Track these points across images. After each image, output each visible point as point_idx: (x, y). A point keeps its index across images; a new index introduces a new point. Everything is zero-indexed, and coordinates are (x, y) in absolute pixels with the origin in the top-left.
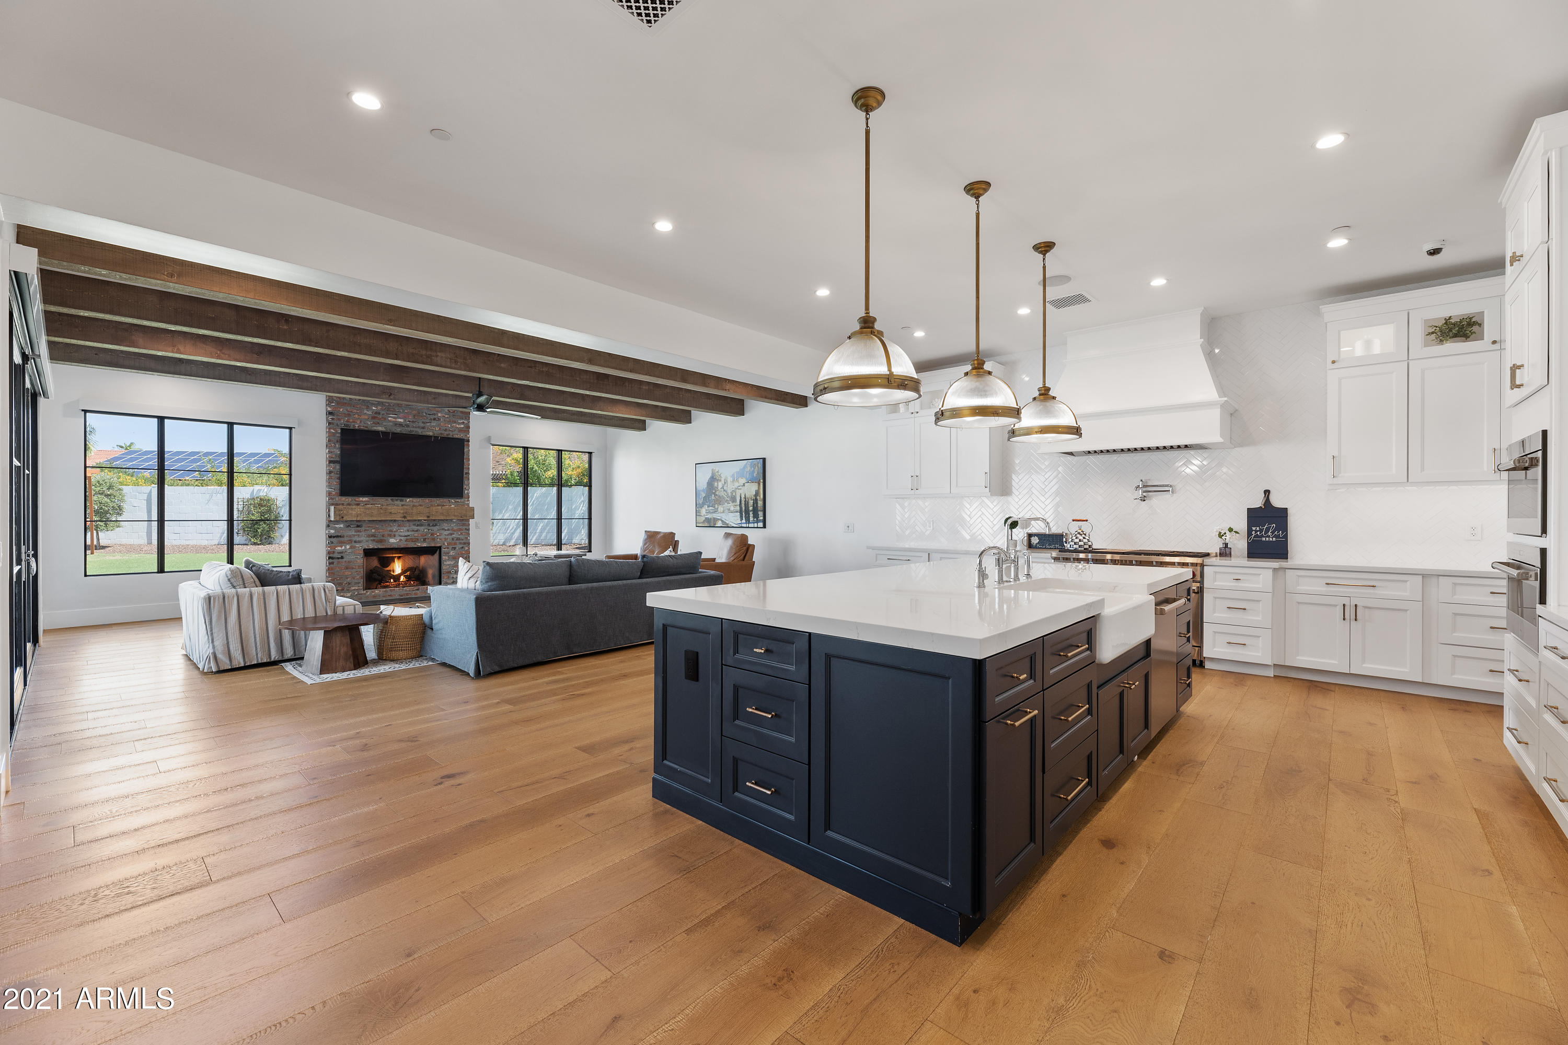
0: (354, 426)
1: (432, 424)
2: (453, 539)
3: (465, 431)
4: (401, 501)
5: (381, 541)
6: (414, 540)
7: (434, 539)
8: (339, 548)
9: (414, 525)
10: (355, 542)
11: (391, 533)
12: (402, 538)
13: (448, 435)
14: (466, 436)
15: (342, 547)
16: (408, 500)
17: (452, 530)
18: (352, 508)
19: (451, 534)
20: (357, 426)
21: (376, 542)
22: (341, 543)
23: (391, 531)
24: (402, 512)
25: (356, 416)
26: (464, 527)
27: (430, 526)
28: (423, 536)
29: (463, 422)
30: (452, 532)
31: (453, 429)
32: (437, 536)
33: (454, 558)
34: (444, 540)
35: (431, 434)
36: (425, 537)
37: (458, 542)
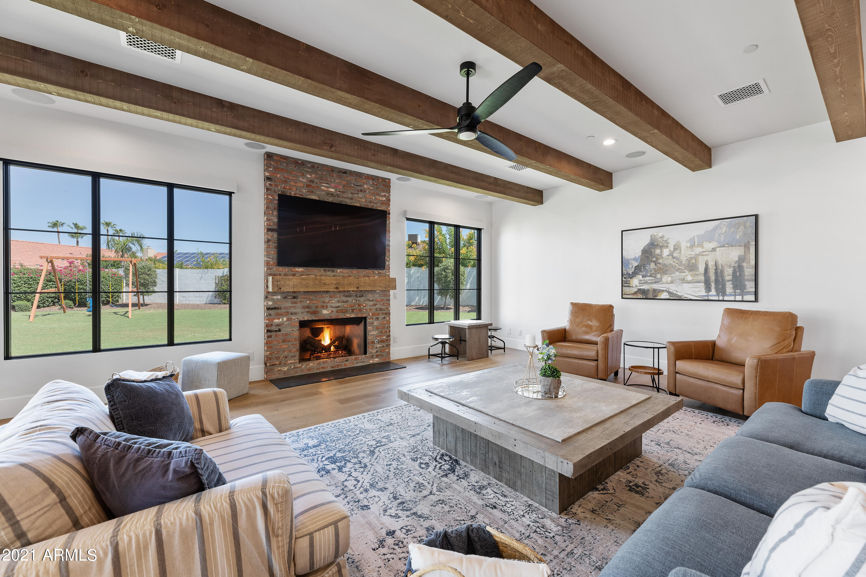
0: (290, 193)
1: (359, 195)
2: (376, 310)
3: (386, 204)
4: (333, 271)
5: (315, 313)
6: (344, 311)
7: (360, 310)
8: (277, 321)
9: (344, 296)
10: (292, 314)
11: (323, 304)
12: (334, 309)
13: (372, 206)
15: (279, 319)
16: (339, 271)
17: (376, 301)
18: (289, 279)
19: (375, 305)
20: (293, 193)
21: (311, 314)
22: (279, 316)
23: (324, 302)
24: (334, 282)
25: (292, 183)
26: (386, 298)
27: (357, 297)
28: (351, 306)
29: (385, 195)
30: (375, 303)
31: (377, 201)
32: (364, 306)
33: (377, 328)
34: (368, 311)
35: (358, 205)
36: (353, 308)
37: (380, 312)
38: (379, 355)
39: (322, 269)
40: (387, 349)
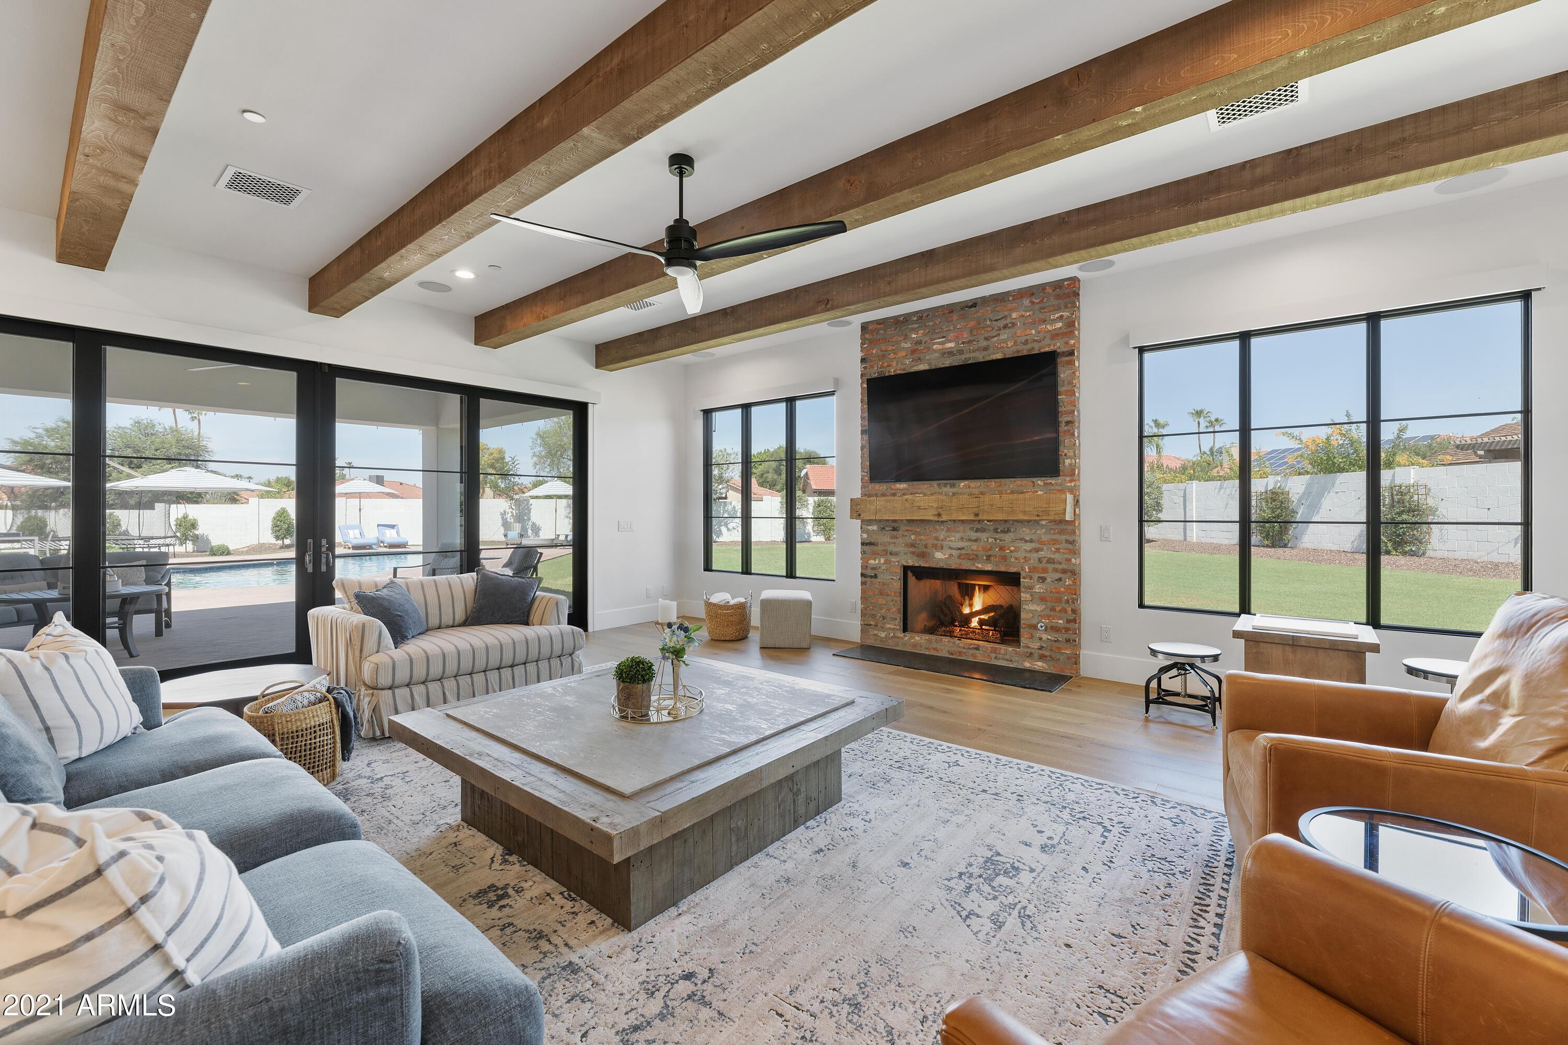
0: (889, 372)
1: (1002, 337)
2: (1040, 560)
3: (1064, 334)
4: (953, 486)
5: (922, 555)
6: (971, 557)
7: (1004, 558)
8: (872, 562)
9: (972, 529)
10: (891, 554)
11: (935, 542)
12: (954, 552)
13: (1030, 350)
14: (1067, 343)
15: (875, 560)
16: (963, 484)
17: (1038, 541)
19: (1037, 550)
20: (893, 370)
21: (917, 556)
22: (875, 555)
23: (937, 539)
24: (935, 505)
25: (892, 356)
26: (1063, 537)
27: (997, 532)
28: (984, 549)
29: (1062, 316)
30: (1038, 546)
31: (1041, 335)
32: (1011, 551)
33: (1043, 599)
34: (1022, 561)
35: (999, 356)
36: (990, 553)
37: (1050, 566)
38: (1046, 657)
39: (935, 483)
40: (1066, 649)
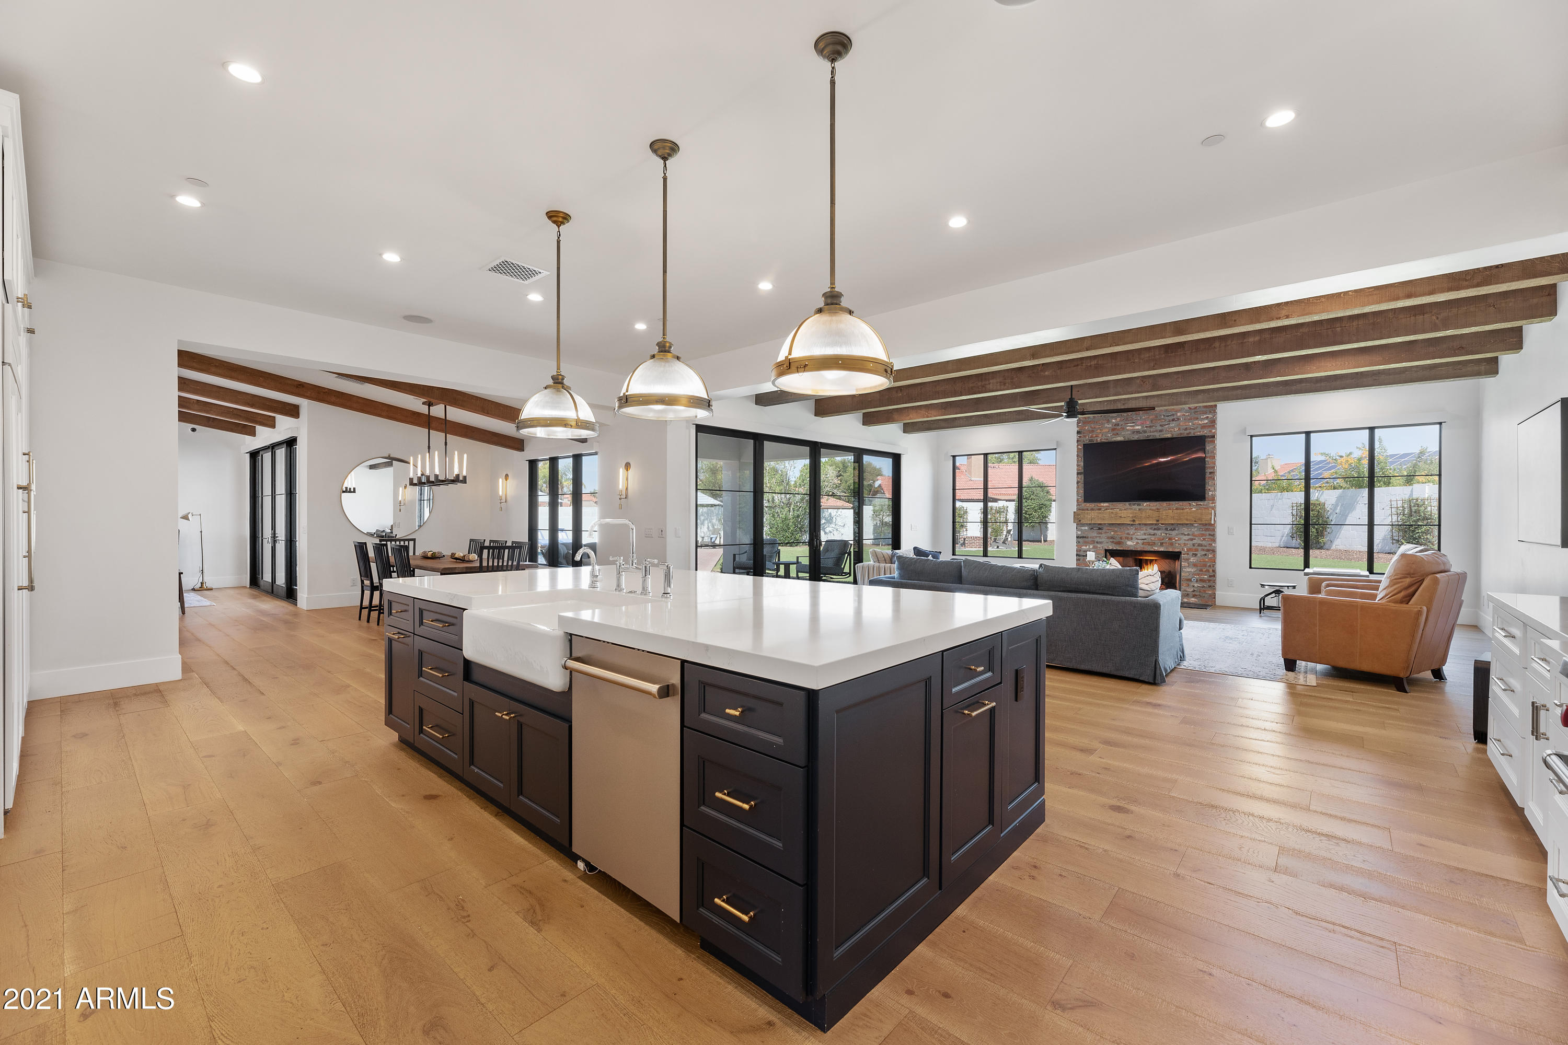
0: (1097, 440)
1: (1171, 425)
2: (1193, 545)
3: (1209, 426)
4: (1139, 505)
5: (1119, 543)
6: (1151, 544)
7: (1171, 544)
8: (1084, 547)
9: (1151, 529)
10: (1097, 543)
11: (1127, 536)
12: (1139, 541)
13: (1188, 434)
14: (1211, 431)
15: (1086, 546)
16: (1145, 504)
17: (1193, 535)
19: (1192, 540)
20: (1099, 439)
21: (1115, 544)
22: (1086, 543)
23: (1128, 534)
24: (1131, 516)
25: (1099, 431)
26: (1208, 533)
27: (1167, 530)
28: (1159, 539)
29: (1208, 417)
30: (1192, 537)
31: (1195, 426)
32: (1176, 540)
33: (1195, 565)
34: (1182, 545)
35: (1169, 436)
36: (1162, 541)
37: (1200, 548)
38: (1197, 595)
39: (1127, 503)
40: (1209, 591)
